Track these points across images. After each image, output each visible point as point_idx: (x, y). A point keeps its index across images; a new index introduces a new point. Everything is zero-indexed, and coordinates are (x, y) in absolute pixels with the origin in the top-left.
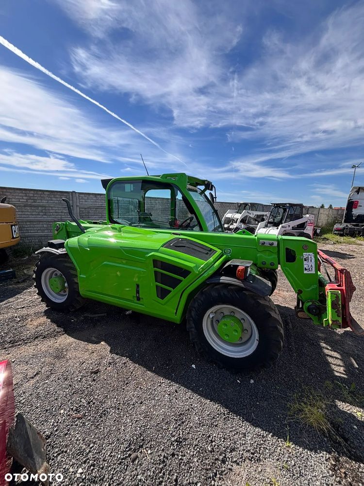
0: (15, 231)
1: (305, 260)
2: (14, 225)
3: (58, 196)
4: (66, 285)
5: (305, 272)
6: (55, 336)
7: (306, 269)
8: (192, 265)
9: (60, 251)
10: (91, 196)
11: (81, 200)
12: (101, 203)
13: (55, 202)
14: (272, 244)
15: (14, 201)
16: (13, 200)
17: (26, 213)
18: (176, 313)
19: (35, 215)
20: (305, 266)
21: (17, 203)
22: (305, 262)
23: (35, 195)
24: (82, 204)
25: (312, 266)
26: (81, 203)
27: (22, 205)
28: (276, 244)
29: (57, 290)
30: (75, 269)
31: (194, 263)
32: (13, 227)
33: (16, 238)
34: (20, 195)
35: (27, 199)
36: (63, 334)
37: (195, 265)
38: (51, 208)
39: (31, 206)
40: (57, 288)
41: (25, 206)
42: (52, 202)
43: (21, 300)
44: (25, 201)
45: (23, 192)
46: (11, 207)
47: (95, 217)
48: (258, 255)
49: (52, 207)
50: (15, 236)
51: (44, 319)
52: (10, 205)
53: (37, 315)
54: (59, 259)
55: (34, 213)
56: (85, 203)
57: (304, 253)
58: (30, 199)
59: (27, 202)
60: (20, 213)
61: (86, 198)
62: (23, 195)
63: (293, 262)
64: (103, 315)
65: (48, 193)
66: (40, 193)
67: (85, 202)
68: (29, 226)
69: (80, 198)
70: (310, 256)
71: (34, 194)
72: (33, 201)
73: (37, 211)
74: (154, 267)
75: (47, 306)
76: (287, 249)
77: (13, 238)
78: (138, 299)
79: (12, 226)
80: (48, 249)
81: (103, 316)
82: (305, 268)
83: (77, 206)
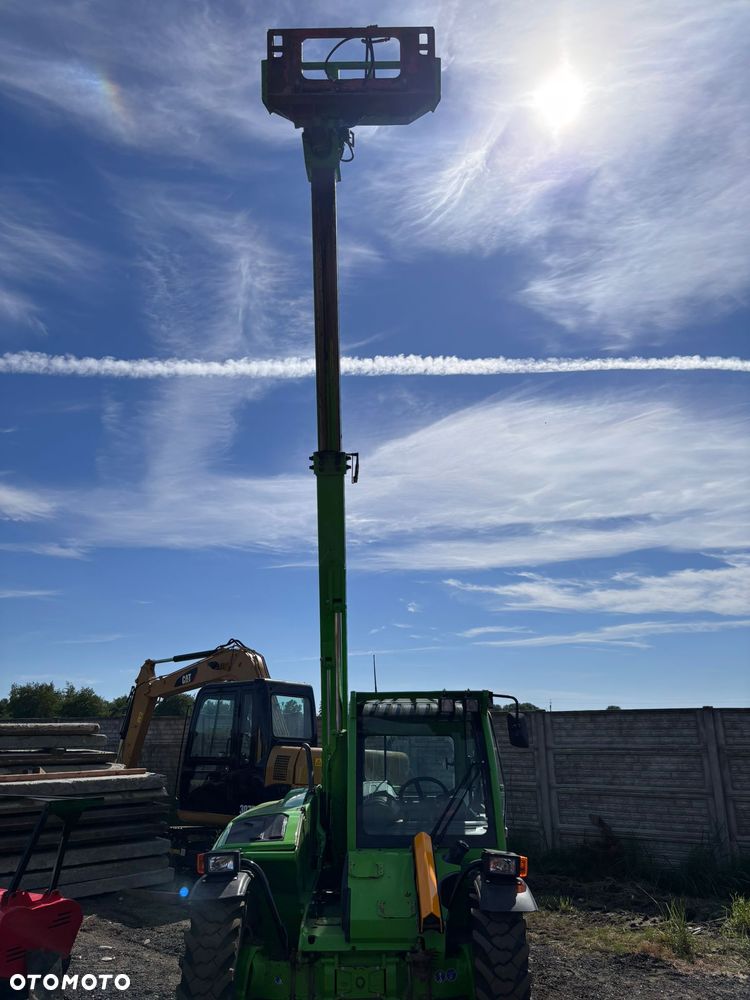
10: (581, 719)
11: (557, 733)
12: (609, 740)
24: (559, 743)
26: (557, 739)
47: (593, 780)
56: (569, 740)
61: (568, 726)
67: (568, 736)
69: (556, 726)
83: (547, 748)
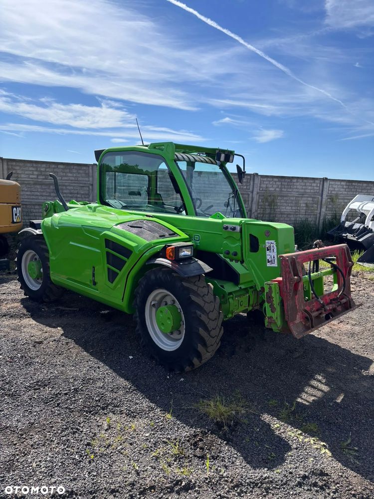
0: (16, 215)
1: (268, 250)
2: (16, 207)
3: (74, 171)
4: (42, 270)
5: (268, 265)
6: (21, 317)
7: (269, 262)
8: (133, 244)
9: (38, 232)
13: (71, 178)
14: (234, 229)
15: (24, 178)
16: (23, 176)
17: (36, 193)
18: (123, 299)
19: (46, 196)
20: (268, 257)
21: (26, 179)
22: (268, 253)
23: (47, 170)
25: (274, 257)
27: (32, 182)
28: (238, 228)
29: (34, 275)
30: (47, 251)
31: (136, 243)
32: (15, 209)
33: (16, 223)
34: (31, 169)
35: (38, 175)
36: (29, 317)
37: (137, 245)
38: (64, 188)
39: (41, 184)
40: (34, 273)
41: (35, 184)
42: (66, 178)
43: (5, 288)
44: (35, 177)
45: (34, 165)
46: (16, 185)
48: (224, 242)
49: (66, 186)
50: (15, 221)
51: (18, 304)
52: (14, 183)
53: (13, 300)
54: (36, 240)
55: (44, 194)
57: (266, 241)
58: (41, 175)
59: (37, 178)
60: (28, 193)
62: (33, 169)
63: (256, 252)
64: (75, 309)
65: (62, 167)
66: (53, 166)
68: (37, 210)
70: (272, 245)
71: (46, 168)
72: (44, 177)
73: (48, 190)
74: (106, 247)
75: (25, 294)
76: (251, 236)
77: (13, 222)
78: (95, 284)
79: (13, 207)
80: (30, 229)
81: (75, 311)
82: (268, 260)
